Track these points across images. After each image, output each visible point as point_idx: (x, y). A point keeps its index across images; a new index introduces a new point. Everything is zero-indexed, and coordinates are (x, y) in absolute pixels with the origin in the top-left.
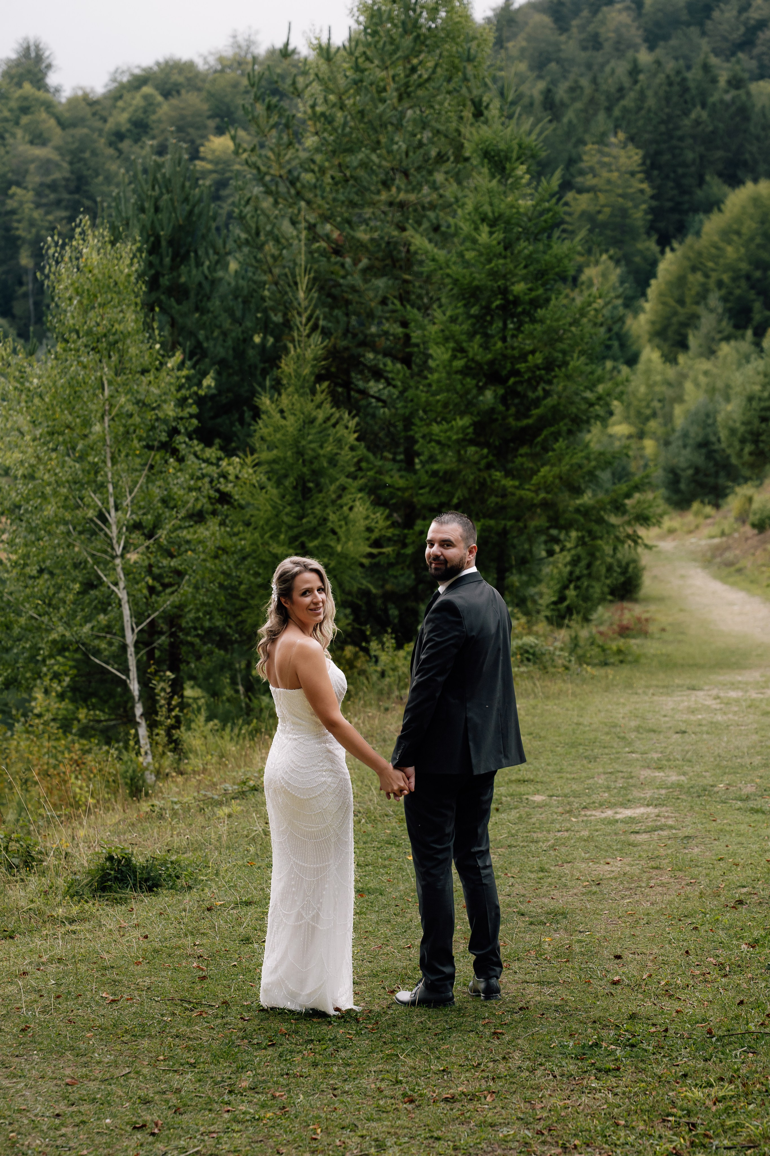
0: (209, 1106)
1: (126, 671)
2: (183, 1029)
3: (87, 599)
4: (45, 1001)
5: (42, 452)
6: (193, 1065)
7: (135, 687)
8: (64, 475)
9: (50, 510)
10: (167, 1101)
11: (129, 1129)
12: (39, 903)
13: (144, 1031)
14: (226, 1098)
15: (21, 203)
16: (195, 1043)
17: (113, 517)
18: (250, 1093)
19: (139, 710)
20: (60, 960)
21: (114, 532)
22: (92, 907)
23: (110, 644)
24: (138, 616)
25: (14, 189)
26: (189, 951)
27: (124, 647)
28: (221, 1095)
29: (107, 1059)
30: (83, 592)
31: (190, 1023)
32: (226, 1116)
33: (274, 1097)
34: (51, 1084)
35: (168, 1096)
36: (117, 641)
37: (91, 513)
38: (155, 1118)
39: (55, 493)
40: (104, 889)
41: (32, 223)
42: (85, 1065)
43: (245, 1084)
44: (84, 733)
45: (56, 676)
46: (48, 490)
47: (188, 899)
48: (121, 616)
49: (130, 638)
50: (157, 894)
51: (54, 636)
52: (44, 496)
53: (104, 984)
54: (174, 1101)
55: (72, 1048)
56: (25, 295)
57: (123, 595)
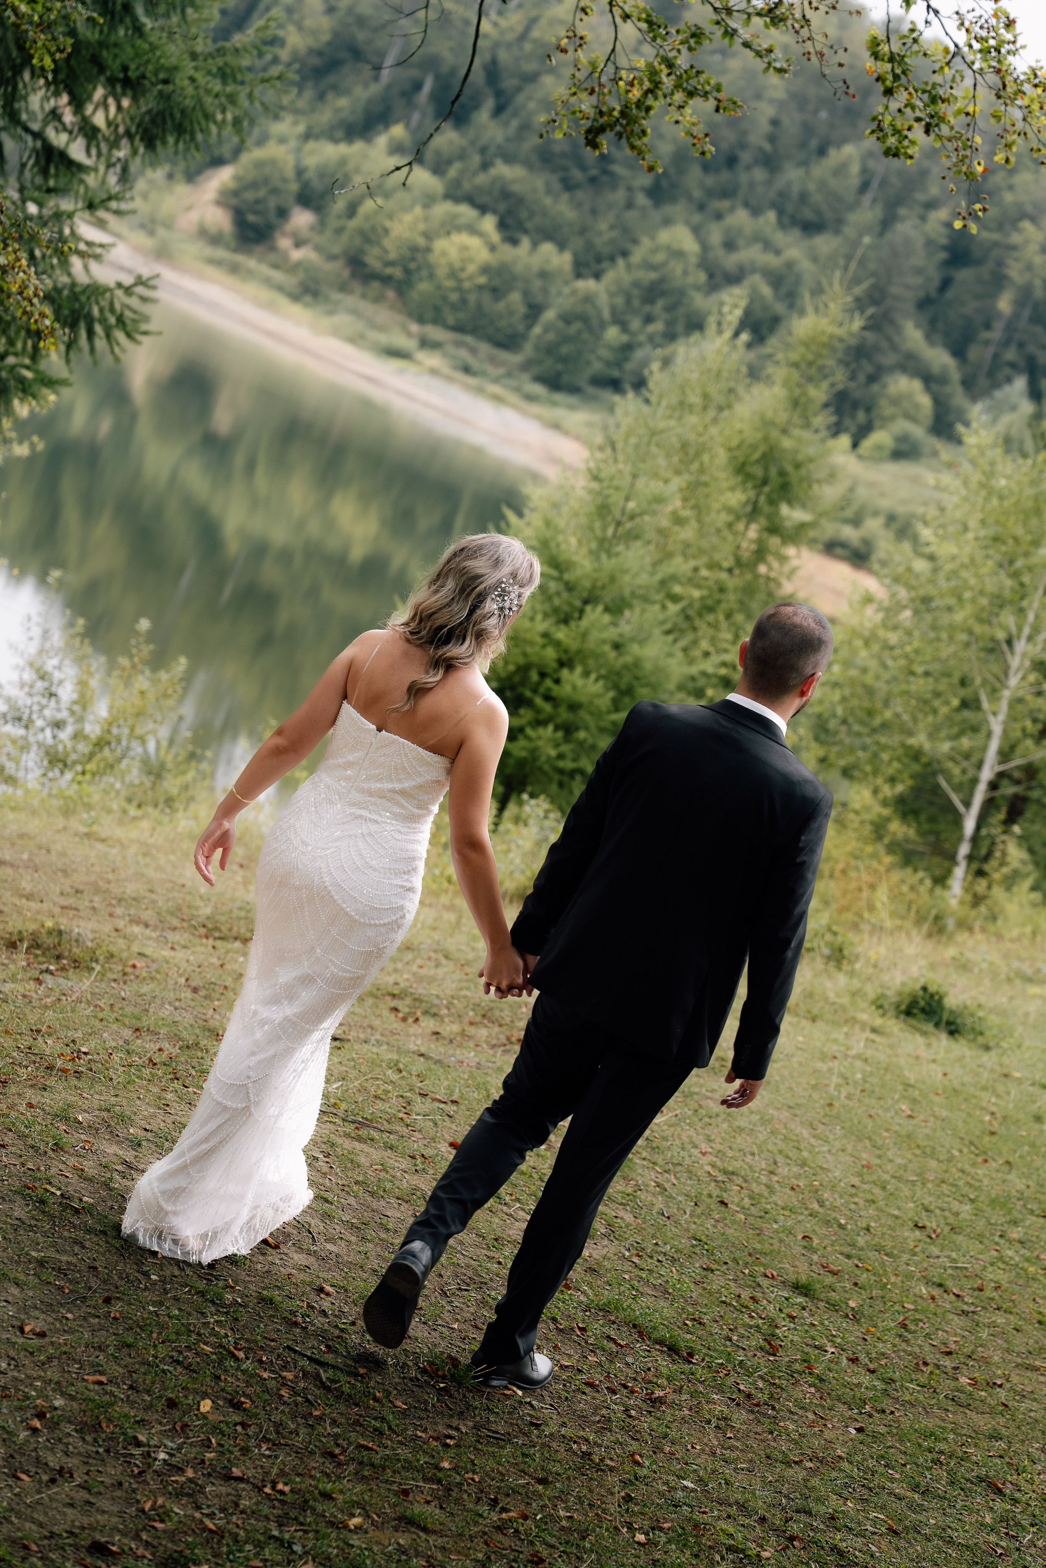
0: (980, 1238)
1: (967, 804)
2: (967, 1168)
3: (958, 717)
4: (850, 1089)
5: (979, 554)
6: (972, 1201)
7: (969, 825)
8: (990, 586)
9: (959, 617)
10: (945, 1218)
11: (911, 1224)
12: (845, 1000)
13: (933, 1154)
14: (997, 1239)
15: (1027, 242)
16: (977, 1184)
17: (1020, 646)
18: (1018, 1245)
19: (964, 849)
20: (866, 1060)
21: (1015, 662)
22: (894, 1026)
23: (964, 772)
24: (1005, 755)
25: (1026, 225)
26: (984, 1104)
27: (975, 781)
28: (992, 1234)
29: (899, 1161)
30: (958, 710)
31: (974, 1164)
32: (995, 1254)
33: (1038, 1257)
34: (848, 1158)
35: (947, 1213)
36: (971, 773)
37: (1001, 635)
38: (934, 1225)
39: (973, 600)
40: (908, 1013)
41: (1029, 267)
42: (879, 1157)
43: (1015, 1236)
44: (891, 848)
45: (892, 780)
46: (967, 595)
47: (989, 1059)
48: (985, 748)
49: (987, 774)
50: (956, 1040)
51: (911, 741)
52: (960, 599)
53: (904, 1097)
54: (951, 1220)
55: (870, 1138)
56: (987, 342)
57: (997, 726)
